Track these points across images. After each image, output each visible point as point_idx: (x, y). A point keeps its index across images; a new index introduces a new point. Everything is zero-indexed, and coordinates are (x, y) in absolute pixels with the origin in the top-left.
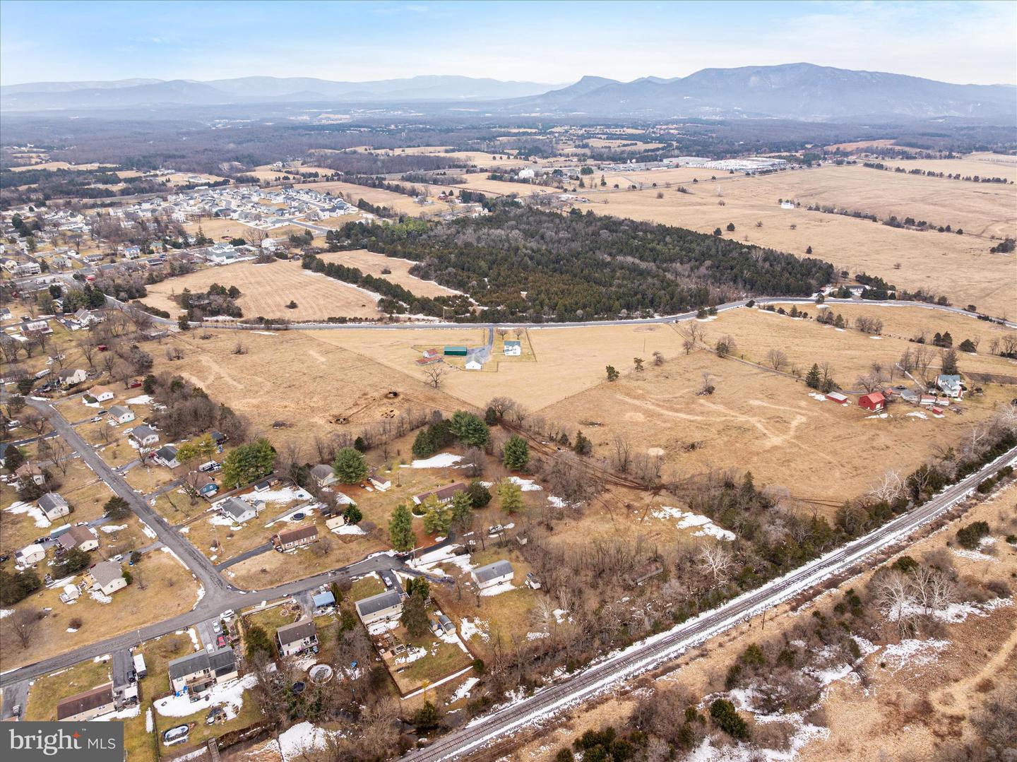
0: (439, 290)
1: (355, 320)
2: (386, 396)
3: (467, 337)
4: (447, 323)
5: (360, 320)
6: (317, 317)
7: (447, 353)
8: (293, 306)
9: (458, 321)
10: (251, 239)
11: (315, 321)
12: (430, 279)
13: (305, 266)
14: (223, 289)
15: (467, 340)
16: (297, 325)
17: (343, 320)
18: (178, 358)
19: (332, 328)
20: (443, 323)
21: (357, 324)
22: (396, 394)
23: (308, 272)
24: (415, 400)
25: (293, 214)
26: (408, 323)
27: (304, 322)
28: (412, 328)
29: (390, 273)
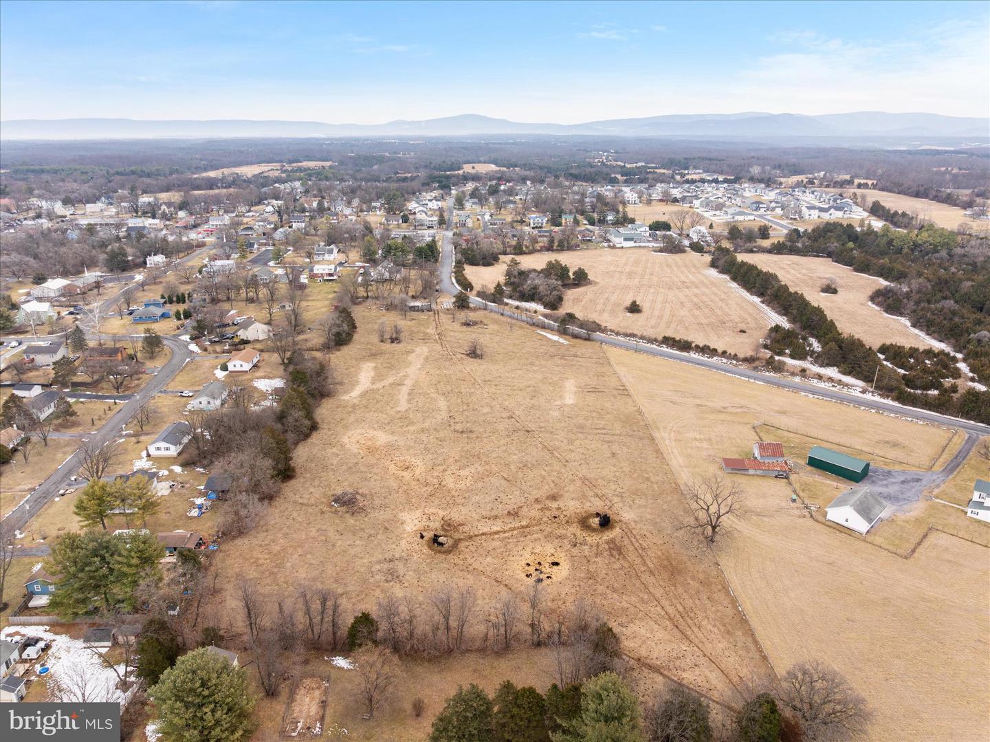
0: (907, 335)
1: (704, 350)
2: (584, 523)
3: (901, 439)
4: (877, 398)
5: (713, 352)
6: (651, 333)
7: (814, 463)
8: (634, 308)
9: (903, 398)
10: (678, 224)
11: (642, 338)
12: (901, 314)
13: (713, 264)
14: (565, 270)
15: (895, 445)
16: (614, 337)
17: (685, 346)
18: (395, 342)
19: (655, 354)
20: (868, 396)
21: (705, 359)
22: (606, 522)
23: (713, 272)
24: (633, 557)
25: (773, 209)
26: (797, 379)
27: (626, 335)
28: (796, 389)
29: (835, 291)
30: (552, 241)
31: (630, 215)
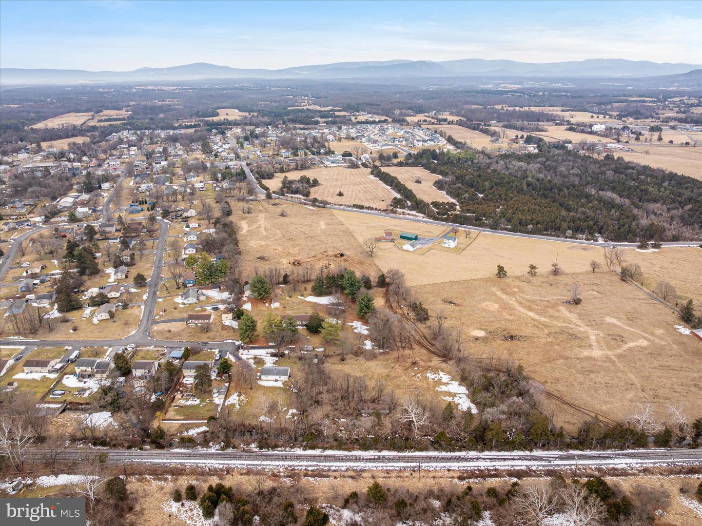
0: (443, 198)
1: (369, 208)
2: (336, 256)
3: (431, 231)
4: (427, 220)
5: (372, 209)
6: (349, 204)
7: (402, 237)
8: (340, 194)
9: (435, 219)
10: (355, 153)
11: (345, 205)
12: (443, 190)
13: (372, 173)
14: (308, 179)
15: (429, 232)
16: (334, 206)
17: (362, 207)
18: (248, 213)
19: (350, 211)
20: (425, 219)
21: (369, 211)
22: (342, 255)
23: (372, 177)
24: (350, 261)
25: (401, 142)
26: (401, 216)
27: (339, 205)
28: (401, 219)
29: (420, 182)
30: (297, 165)
31: (332, 149)
